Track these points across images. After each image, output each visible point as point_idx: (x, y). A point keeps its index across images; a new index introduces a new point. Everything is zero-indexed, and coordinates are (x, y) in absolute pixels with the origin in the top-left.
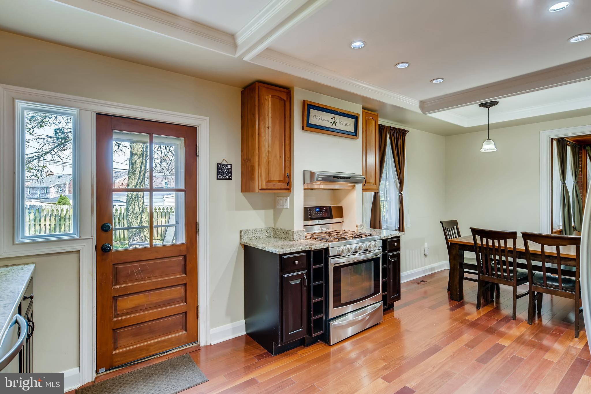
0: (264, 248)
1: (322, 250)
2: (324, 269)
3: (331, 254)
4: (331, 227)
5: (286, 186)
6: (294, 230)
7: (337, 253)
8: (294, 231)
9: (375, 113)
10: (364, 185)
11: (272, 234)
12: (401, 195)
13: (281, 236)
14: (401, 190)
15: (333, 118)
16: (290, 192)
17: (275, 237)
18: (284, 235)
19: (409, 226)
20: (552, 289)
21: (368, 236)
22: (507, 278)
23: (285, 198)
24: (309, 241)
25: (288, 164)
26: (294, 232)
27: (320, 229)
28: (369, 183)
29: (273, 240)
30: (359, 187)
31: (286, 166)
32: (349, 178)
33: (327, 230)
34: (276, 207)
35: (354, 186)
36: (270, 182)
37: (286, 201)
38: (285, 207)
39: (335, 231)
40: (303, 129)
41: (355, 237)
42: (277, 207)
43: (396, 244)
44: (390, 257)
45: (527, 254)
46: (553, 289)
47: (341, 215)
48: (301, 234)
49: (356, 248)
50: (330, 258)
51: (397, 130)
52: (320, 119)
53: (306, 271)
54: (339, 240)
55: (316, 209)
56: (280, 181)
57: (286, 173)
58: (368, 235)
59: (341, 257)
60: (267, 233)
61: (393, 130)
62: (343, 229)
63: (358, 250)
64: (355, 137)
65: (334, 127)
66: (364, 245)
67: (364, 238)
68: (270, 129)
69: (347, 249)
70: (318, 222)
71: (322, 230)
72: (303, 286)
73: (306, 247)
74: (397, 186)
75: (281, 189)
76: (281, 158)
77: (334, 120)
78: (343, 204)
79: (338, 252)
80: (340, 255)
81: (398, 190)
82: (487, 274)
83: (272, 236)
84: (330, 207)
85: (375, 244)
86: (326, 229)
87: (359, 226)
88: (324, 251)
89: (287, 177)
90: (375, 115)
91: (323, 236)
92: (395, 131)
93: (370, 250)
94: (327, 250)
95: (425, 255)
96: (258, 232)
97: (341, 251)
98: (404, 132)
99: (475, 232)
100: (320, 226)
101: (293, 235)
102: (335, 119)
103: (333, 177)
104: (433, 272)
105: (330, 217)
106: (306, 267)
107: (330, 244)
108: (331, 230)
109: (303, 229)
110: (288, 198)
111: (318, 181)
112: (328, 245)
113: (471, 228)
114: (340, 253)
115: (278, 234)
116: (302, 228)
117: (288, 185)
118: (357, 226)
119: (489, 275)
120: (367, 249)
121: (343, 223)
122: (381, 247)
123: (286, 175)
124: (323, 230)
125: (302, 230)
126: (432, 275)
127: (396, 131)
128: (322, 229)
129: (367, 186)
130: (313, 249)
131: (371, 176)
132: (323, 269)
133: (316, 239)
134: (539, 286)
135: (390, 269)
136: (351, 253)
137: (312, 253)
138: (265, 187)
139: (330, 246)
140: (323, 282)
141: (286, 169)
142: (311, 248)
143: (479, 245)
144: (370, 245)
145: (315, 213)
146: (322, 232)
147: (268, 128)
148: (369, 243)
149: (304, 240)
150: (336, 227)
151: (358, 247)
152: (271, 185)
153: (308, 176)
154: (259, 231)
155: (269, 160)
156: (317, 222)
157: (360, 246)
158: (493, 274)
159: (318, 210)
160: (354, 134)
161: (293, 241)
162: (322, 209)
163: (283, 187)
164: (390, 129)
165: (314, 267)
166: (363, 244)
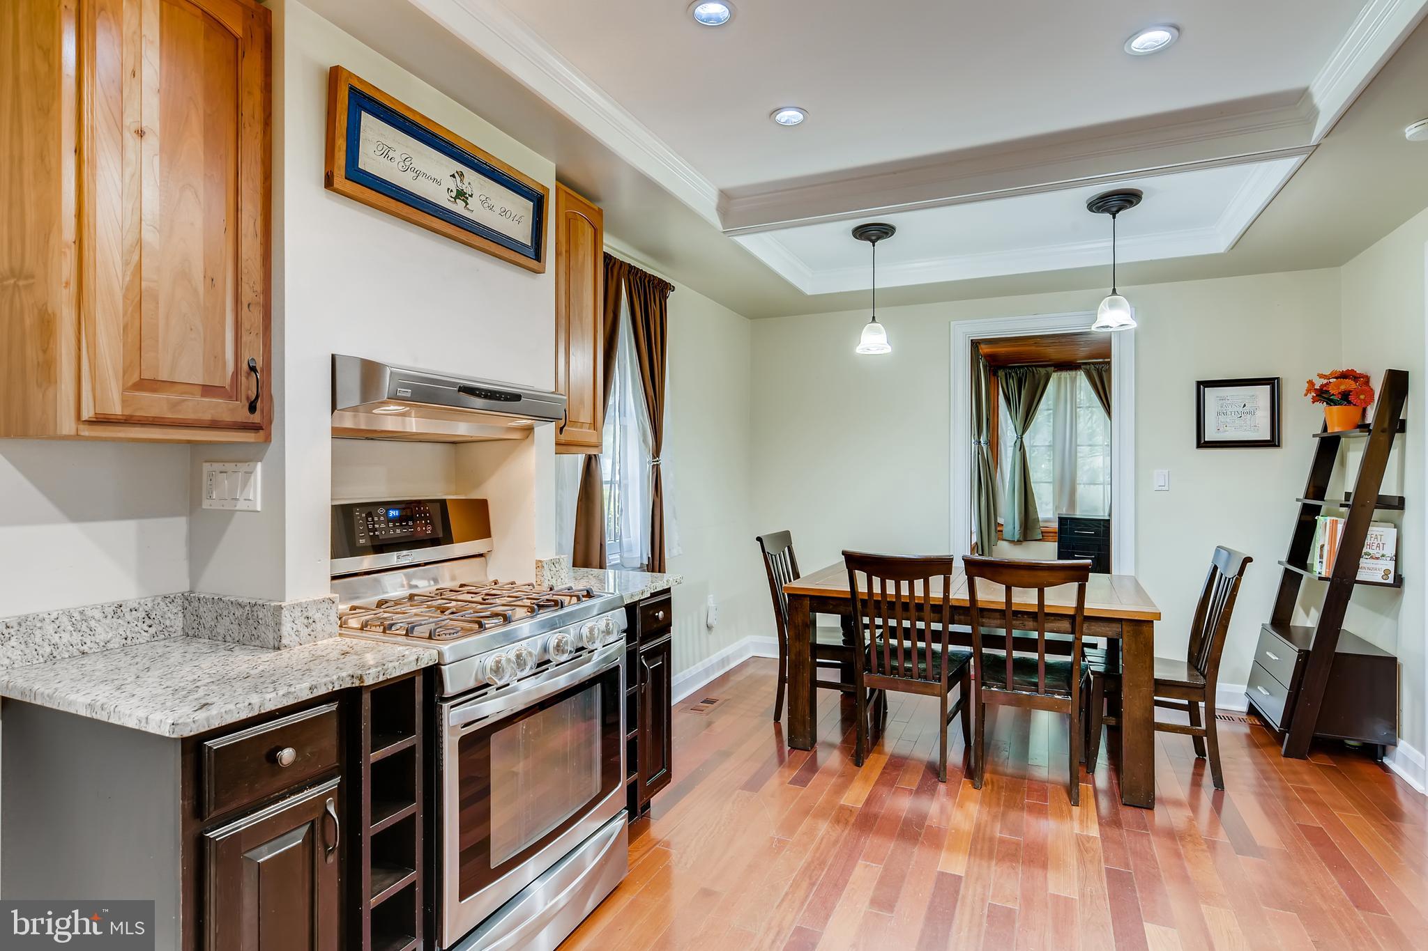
0: (98, 709)
1: (414, 678)
2: (419, 756)
3: (450, 690)
4: (447, 576)
5: (243, 415)
6: (284, 601)
7: (476, 679)
8: (283, 604)
9: (595, 206)
10: (561, 429)
11: (178, 623)
12: (657, 465)
13: (221, 630)
14: (657, 452)
15: (456, 175)
16: (268, 439)
17: (190, 635)
18: (236, 627)
19: (675, 552)
20: (1024, 692)
21: (583, 596)
22: (925, 678)
23: (243, 467)
24: (355, 641)
25: (253, 318)
26: (285, 612)
27: (405, 583)
28: (575, 423)
29: (176, 652)
30: (546, 433)
31: (246, 325)
32: (517, 397)
33: (430, 586)
34: (200, 504)
35: (529, 430)
36: (154, 391)
37: (245, 483)
38: (241, 505)
39: (462, 586)
40: (329, 182)
41: (540, 607)
42: (206, 505)
43: (661, 614)
44: (645, 658)
45: (972, 611)
46: (1028, 693)
47: (482, 528)
48: (317, 616)
49: (545, 649)
50: (446, 706)
51: (647, 279)
52: (408, 164)
53: (337, 780)
54: (481, 625)
55: (387, 511)
56: (207, 390)
57: (246, 357)
58: (580, 594)
59: (491, 691)
60: (148, 622)
61: (636, 275)
62: (492, 578)
63: (552, 655)
64: (533, 264)
65: (458, 207)
66: (570, 635)
67: (571, 607)
68: (152, 143)
69: (514, 659)
70: (398, 558)
71: (411, 587)
72: (319, 848)
73: (335, 677)
74: (645, 441)
75: (214, 425)
76: (213, 286)
77: (459, 184)
78: (490, 491)
79: (480, 676)
80: (487, 685)
81: (647, 450)
82: (879, 672)
83: (180, 632)
84: (443, 503)
85: (608, 624)
86: (429, 580)
87: (545, 566)
88: (419, 681)
89: (248, 374)
90: (594, 209)
91: (416, 615)
92: (640, 278)
93: (591, 648)
94: (433, 675)
95: (709, 628)
96: (93, 623)
97: (491, 669)
98: (663, 288)
99: (854, 561)
100: (405, 575)
101: (279, 624)
102: (466, 181)
103: (459, 391)
104: (727, 669)
105: (446, 538)
106: (337, 764)
107: (445, 648)
108: (447, 584)
109: (328, 594)
110: (255, 467)
111: (394, 398)
112: (440, 654)
113: (844, 553)
114: (489, 676)
115: (208, 619)
116: (324, 590)
117: (252, 408)
118: (539, 565)
119: (884, 673)
120: (580, 645)
121: (487, 557)
122: (624, 632)
123: (245, 367)
124: (416, 587)
125: (321, 597)
126: (725, 678)
127: (645, 279)
128: (414, 582)
129: (571, 433)
130: (369, 681)
131: (582, 402)
132: (417, 755)
133: (387, 628)
134: (996, 689)
135: (643, 696)
136: (528, 668)
137: (367, 699)
138: (117, 409)
139: (448, 658)
140: (415, 808)
141: (246, 338)
142: (361, 678)
143: (861, 597)
144: (591, 630)
145: (383, 525)
146: (411, 597)
147: (141, 133)
148: (590, 624)
149: (331, 640)
150: (465, 573)
151: (553, 643)
152: (153, 404)
153: (350, 382)
154: (98, 615)
155: (143, 284)
156: (393, 558)
157: (560, 641)
158: (894, 670)
159: (393, 513)
160: (532, 252)
161: (279, 649)
162: (411, 510)
163: (227, 418)
164: (629, 272)
165: (376, 756)
166: (567, 632)
